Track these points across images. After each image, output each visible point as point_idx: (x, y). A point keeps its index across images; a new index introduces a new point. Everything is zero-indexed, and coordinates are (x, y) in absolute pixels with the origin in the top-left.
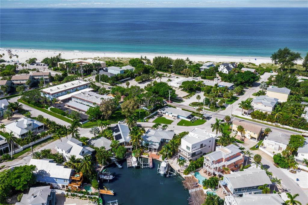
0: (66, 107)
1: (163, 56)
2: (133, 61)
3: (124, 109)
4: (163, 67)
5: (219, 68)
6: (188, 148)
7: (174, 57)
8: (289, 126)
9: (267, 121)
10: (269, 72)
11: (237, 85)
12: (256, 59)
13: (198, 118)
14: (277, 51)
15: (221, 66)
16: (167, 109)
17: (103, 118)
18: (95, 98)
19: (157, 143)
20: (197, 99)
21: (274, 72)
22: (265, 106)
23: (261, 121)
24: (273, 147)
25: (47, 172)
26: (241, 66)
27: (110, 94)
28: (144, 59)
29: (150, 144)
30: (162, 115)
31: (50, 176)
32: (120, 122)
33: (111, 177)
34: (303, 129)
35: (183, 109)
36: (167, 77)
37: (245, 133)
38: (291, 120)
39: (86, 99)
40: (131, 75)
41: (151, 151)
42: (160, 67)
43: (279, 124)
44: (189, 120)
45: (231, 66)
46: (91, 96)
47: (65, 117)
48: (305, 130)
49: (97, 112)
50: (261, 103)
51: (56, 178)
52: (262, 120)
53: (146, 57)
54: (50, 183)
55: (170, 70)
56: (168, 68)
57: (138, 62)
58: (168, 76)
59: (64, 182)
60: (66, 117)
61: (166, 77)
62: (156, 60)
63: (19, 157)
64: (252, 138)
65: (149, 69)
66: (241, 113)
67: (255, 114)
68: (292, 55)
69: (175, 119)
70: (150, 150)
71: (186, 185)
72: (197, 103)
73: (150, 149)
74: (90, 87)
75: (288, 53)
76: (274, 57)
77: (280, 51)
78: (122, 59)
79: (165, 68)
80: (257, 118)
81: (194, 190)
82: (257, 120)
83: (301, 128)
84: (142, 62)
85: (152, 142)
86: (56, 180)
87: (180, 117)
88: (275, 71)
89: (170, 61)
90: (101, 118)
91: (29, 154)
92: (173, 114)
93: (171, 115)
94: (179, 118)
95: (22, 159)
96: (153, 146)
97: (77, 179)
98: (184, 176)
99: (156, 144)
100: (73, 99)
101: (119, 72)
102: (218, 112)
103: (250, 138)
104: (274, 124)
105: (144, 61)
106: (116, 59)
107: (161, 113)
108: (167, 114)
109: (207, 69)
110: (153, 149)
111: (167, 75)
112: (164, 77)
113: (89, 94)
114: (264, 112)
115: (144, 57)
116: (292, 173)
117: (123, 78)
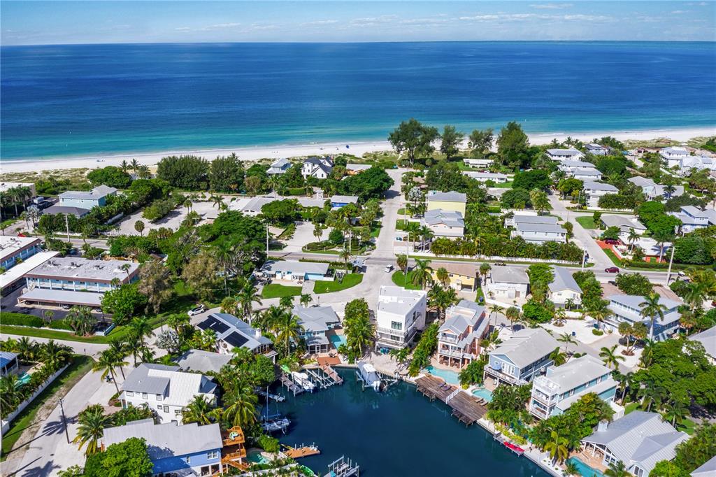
0: (20, 305)
1: (179, 154)
2: (104, 173)
3: (194, 279)
4: (185, 180)
5: (302, 171)
6: (396, 325)
7: (209, 155)
8: (500, 256)
9: (463, 254)
10: (391, 169)
11: (366, 198)
12: (348, 147)
13: (344, 271)
14: (398, 127)
15: (306, 165)
16: (275, 267)
17: (151, 310)
18: (95, 269)
19: (322, 332)
20: (315, 235)
21: (399, 168)
22: (451, 227)
23: (452, 257)
24: (507, 294)
25: (163, 448)
26: (341, 161)
27: (108, 257)
28: (130, 167)
29: (306, 338)
30: (271, 281)
31: (175, 455)
32: (194, 313)
33: (286, 423)
34: (522, 256)
35: (300, 261)
36: (206, 201)
37: (450, 281)
38: (502, 245)
39: (74, 276)
40: (125, 206)
41: (314, 352)
42: (177, 182)
43: (482, 256)
44: (332, 279)
45: (326, 162)
46: (78, 267)
47: (42, 328)
48: (526, 257)
49: (135, 299)
50: (442, 223)
51: (187, 456)
52: (455, 253)
53: (134, 161)
54: (171, 472)
55: (203, 185)
56: (198, 180)
57: (116, 175)
58: (207, 199)
59: (208, 457)
60: (47, 328)
61: (202, 201)
62: (166, 166)
63: (16, 446)
64: (464, 287)
65: (161, 189)
66: (411, 248)
67: (440, 246)
68: (425, 133)
69: (301, 283)
70: (312, 351)
71: (431, 393)
72: (317, 243)
73: (312, 348)
74: (44, 248)
75: (419, 129)
76: (395, 139)
77: (403, 126)
78: (56, 173)
79: (192, 181)
80: (445, 252)
81: (451, 396)
82: (443, 256)
83: (519, 256)
84: (127, 175)
85: (311, 333)
86: (188, 461)
87: (310, 277)
88: (401, 166)
89: (202, 165)
90: (146, 310)
91: (36, 432)
92: (294, 274)
93: (288, 277)
94: (308, 280)
95: (28, 448)
96: (317, 340)
97: (239, 443)
98: (412, 380)
99: (320, 335)
100: (30, 283)
101: (97, 203)
102: (368, 254)
103: (460, 287)
104: (474, 257)
105: (130, 172)
106: (39, 174)
107: (264, 276)
108: (279, 276)
109: (283, 174)
110: (318, 348)
111: (205, 197)
112: (198, 201)
113: (73, 264)
114: (453, 239)
115: (129, 163)
116: (558, 328)
117: (111, 217)
